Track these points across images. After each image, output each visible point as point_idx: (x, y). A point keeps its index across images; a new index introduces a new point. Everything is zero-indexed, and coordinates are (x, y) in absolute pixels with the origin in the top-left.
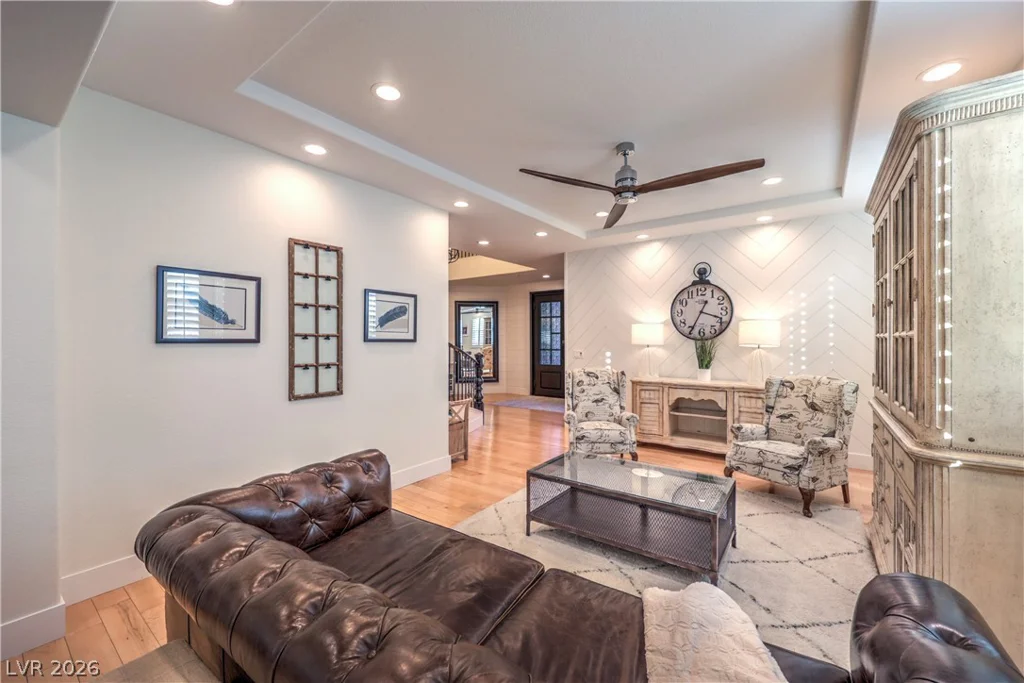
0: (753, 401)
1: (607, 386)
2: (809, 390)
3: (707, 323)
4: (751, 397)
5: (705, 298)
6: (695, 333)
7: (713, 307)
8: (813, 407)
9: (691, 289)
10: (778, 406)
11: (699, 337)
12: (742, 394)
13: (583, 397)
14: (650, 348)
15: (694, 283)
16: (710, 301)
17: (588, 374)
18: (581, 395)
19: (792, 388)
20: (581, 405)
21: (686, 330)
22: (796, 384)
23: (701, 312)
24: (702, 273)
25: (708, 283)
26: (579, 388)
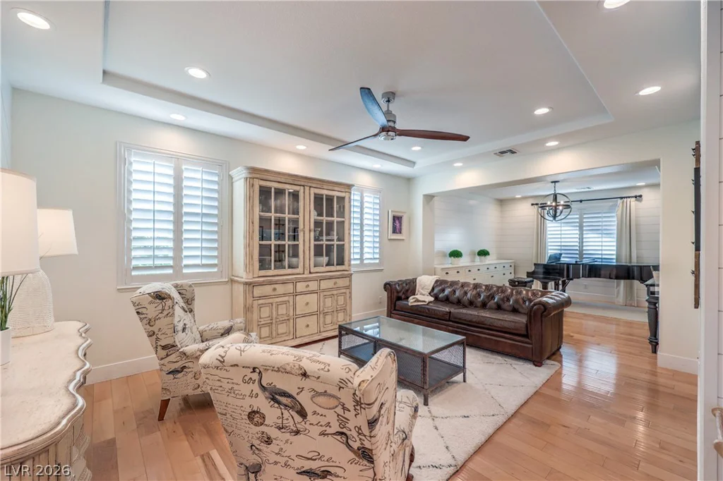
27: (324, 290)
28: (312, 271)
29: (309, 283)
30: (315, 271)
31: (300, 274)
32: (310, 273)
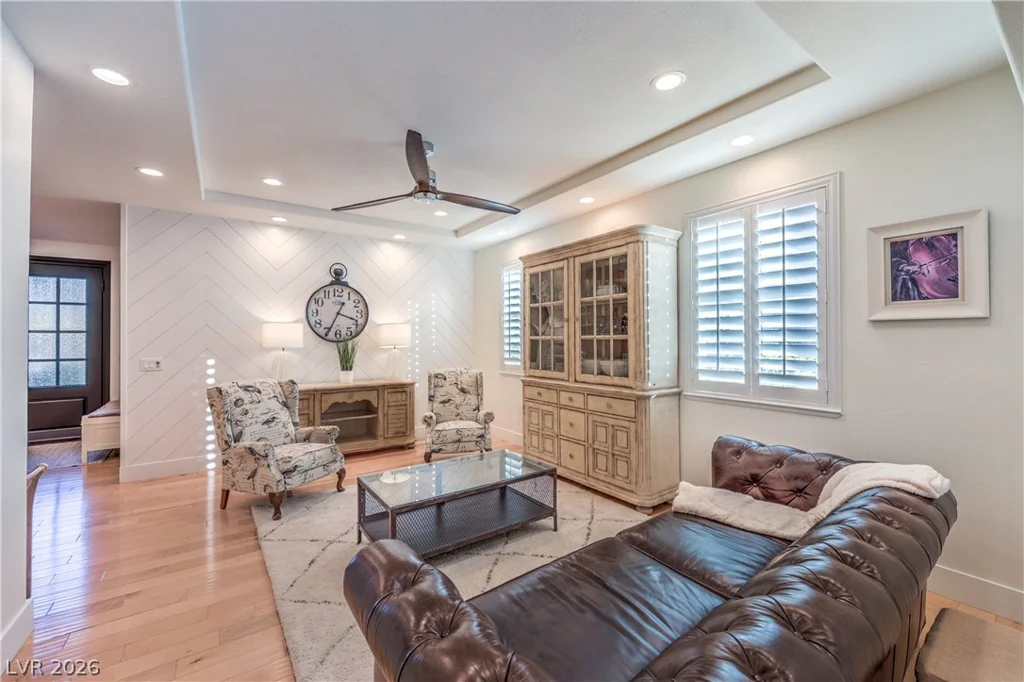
0: (399, 395)
1: (274, 401)
2: (457, 379)
3: (344, 325)
4: (398, 392)
5: (342, 300)
6: (331, 335)
7: (349, 309)
8: (463, 391)
9: (327, 289)
10: (438, 394)
11: (335, 339)
12: (390, 390)
13: (247, 420)
14: (285, 352)
15: (332, 284)
16: (347, 302)
17: (246, 389)
18: (244, 418)
19: (445, 379)
20: (247, 431)
21: (322, 332)
22: (447, 375)
23: (338, 313)
24: (338, 274)
25: (346, 285)
26: (238, 410)
27: (593, 412)
28: (578, 379)
29: (574, 396)
30: (582, 380)
31: (562, 380)
32: (576, 381)
